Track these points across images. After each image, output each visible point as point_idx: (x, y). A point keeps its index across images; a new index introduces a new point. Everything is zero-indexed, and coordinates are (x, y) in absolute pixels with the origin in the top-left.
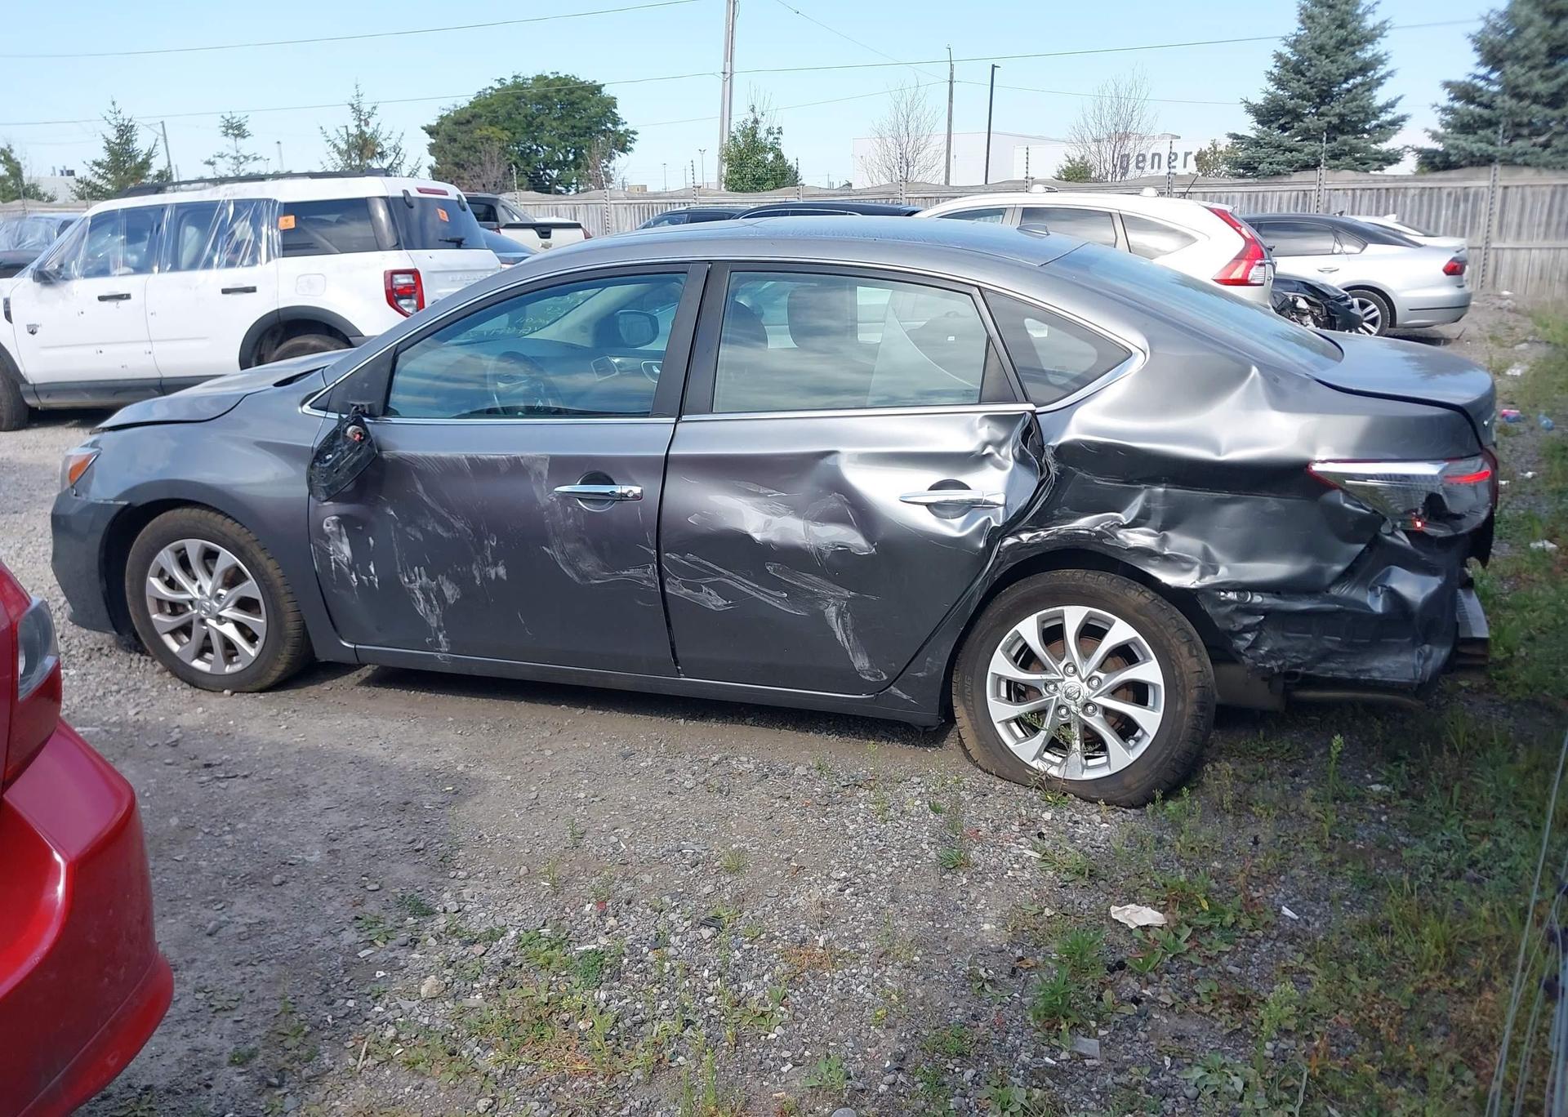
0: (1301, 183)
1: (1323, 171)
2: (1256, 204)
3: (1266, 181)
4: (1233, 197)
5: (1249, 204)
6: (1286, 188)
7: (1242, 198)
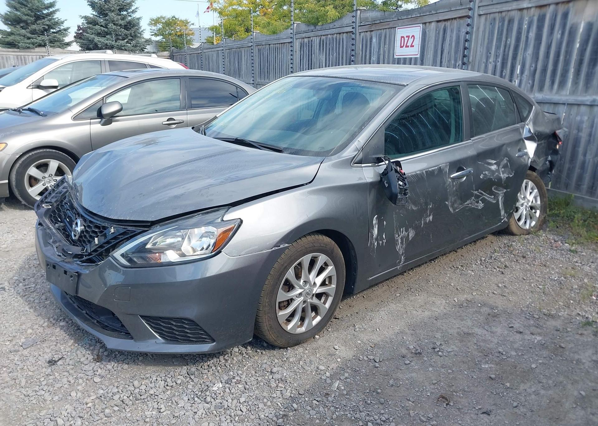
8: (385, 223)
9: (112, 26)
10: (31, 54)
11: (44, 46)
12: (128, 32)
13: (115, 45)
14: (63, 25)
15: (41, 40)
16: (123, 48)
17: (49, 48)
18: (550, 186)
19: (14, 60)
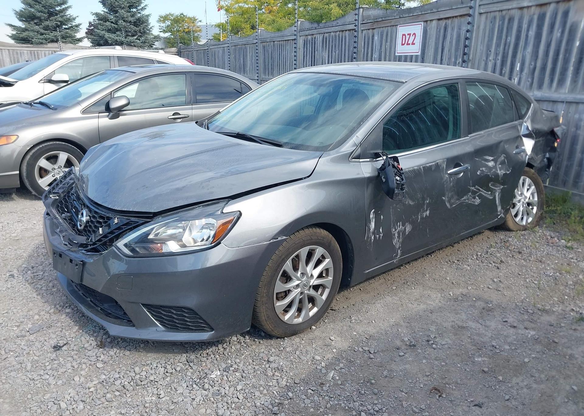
0: (52, 48)
1: (61, 43)
2: (35, 56)
3: (36, 46)
4: (23, 52)
5: (31, 55)
6: (46, 49)
7: (28, 53)
8: (382, 217)
9: (122, 23)
10: (44, 49)
11: (57, 41)
12: (137, 29)
15: (53, 36)
18: (547, 183)
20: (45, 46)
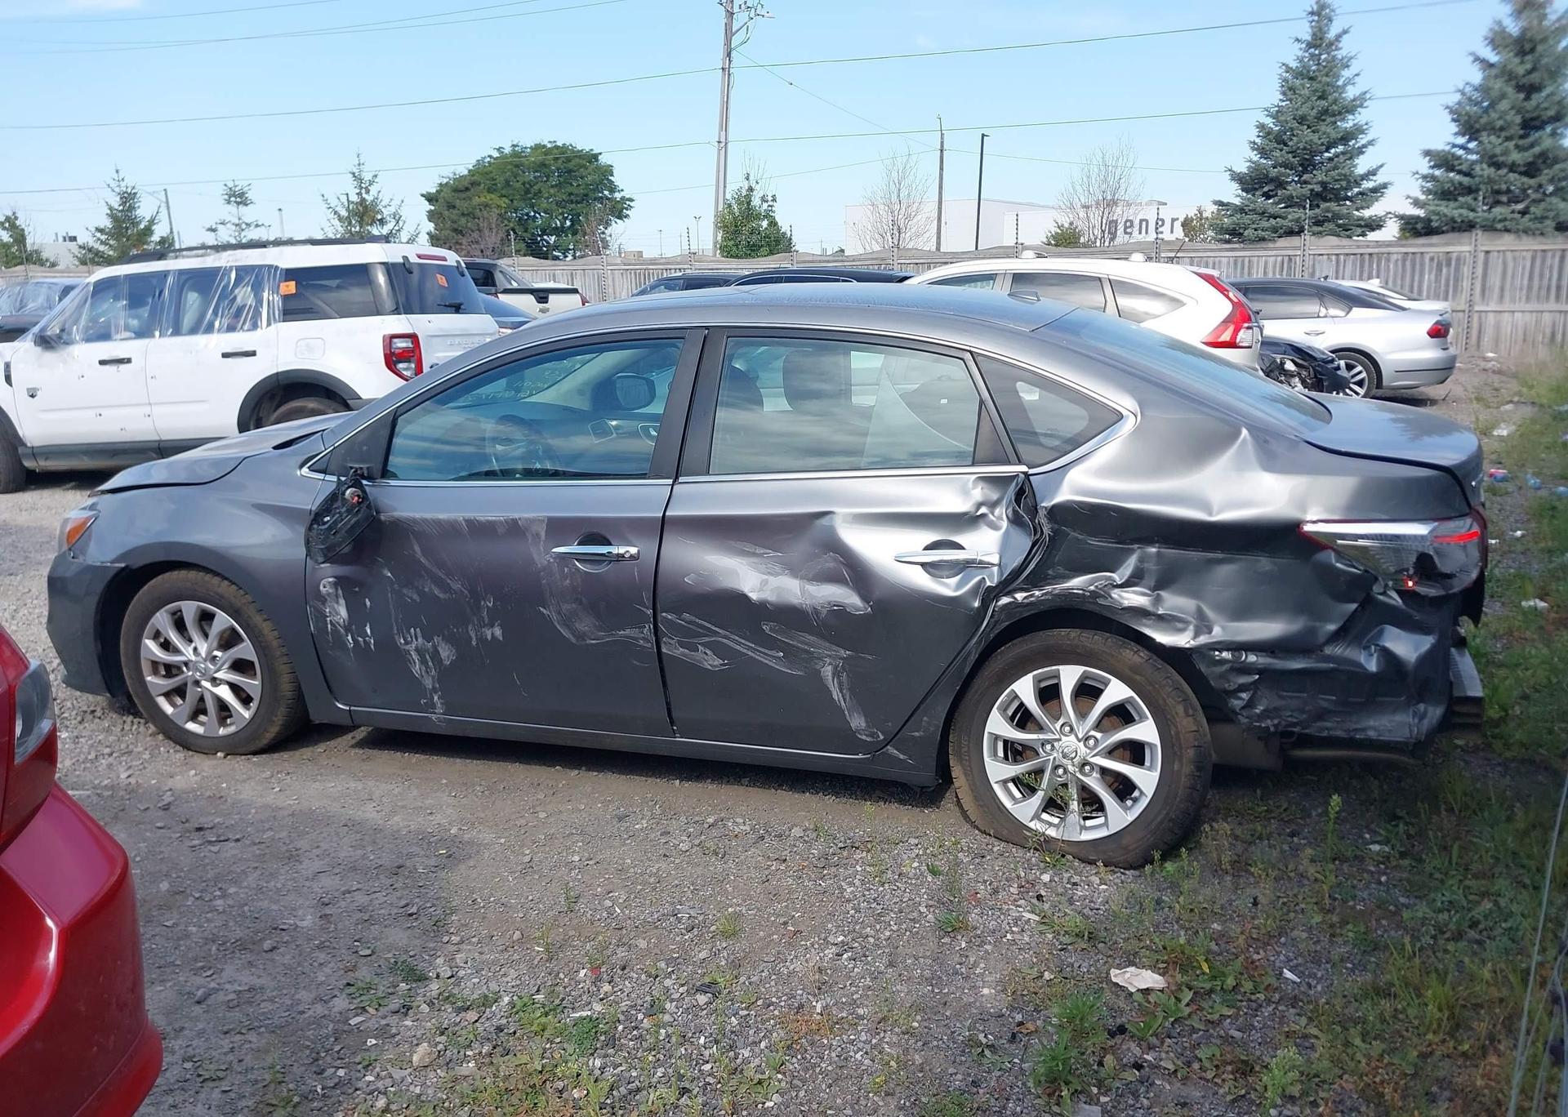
2: (1243, 268)
3: (1251, 246)
5: (1236, 268)
13: (1478, 220)
14: (1374, 178)
15: (1292, 221)
16: (1499, 226)
17: (1307, 237)
19: (1228, 268)
20: (1271, 245)
